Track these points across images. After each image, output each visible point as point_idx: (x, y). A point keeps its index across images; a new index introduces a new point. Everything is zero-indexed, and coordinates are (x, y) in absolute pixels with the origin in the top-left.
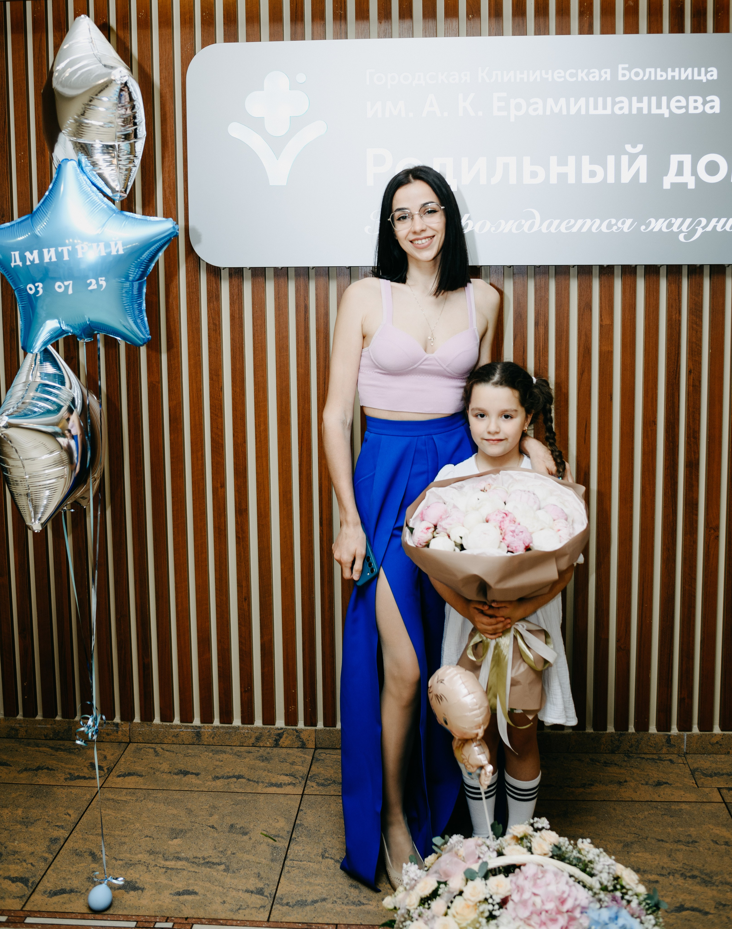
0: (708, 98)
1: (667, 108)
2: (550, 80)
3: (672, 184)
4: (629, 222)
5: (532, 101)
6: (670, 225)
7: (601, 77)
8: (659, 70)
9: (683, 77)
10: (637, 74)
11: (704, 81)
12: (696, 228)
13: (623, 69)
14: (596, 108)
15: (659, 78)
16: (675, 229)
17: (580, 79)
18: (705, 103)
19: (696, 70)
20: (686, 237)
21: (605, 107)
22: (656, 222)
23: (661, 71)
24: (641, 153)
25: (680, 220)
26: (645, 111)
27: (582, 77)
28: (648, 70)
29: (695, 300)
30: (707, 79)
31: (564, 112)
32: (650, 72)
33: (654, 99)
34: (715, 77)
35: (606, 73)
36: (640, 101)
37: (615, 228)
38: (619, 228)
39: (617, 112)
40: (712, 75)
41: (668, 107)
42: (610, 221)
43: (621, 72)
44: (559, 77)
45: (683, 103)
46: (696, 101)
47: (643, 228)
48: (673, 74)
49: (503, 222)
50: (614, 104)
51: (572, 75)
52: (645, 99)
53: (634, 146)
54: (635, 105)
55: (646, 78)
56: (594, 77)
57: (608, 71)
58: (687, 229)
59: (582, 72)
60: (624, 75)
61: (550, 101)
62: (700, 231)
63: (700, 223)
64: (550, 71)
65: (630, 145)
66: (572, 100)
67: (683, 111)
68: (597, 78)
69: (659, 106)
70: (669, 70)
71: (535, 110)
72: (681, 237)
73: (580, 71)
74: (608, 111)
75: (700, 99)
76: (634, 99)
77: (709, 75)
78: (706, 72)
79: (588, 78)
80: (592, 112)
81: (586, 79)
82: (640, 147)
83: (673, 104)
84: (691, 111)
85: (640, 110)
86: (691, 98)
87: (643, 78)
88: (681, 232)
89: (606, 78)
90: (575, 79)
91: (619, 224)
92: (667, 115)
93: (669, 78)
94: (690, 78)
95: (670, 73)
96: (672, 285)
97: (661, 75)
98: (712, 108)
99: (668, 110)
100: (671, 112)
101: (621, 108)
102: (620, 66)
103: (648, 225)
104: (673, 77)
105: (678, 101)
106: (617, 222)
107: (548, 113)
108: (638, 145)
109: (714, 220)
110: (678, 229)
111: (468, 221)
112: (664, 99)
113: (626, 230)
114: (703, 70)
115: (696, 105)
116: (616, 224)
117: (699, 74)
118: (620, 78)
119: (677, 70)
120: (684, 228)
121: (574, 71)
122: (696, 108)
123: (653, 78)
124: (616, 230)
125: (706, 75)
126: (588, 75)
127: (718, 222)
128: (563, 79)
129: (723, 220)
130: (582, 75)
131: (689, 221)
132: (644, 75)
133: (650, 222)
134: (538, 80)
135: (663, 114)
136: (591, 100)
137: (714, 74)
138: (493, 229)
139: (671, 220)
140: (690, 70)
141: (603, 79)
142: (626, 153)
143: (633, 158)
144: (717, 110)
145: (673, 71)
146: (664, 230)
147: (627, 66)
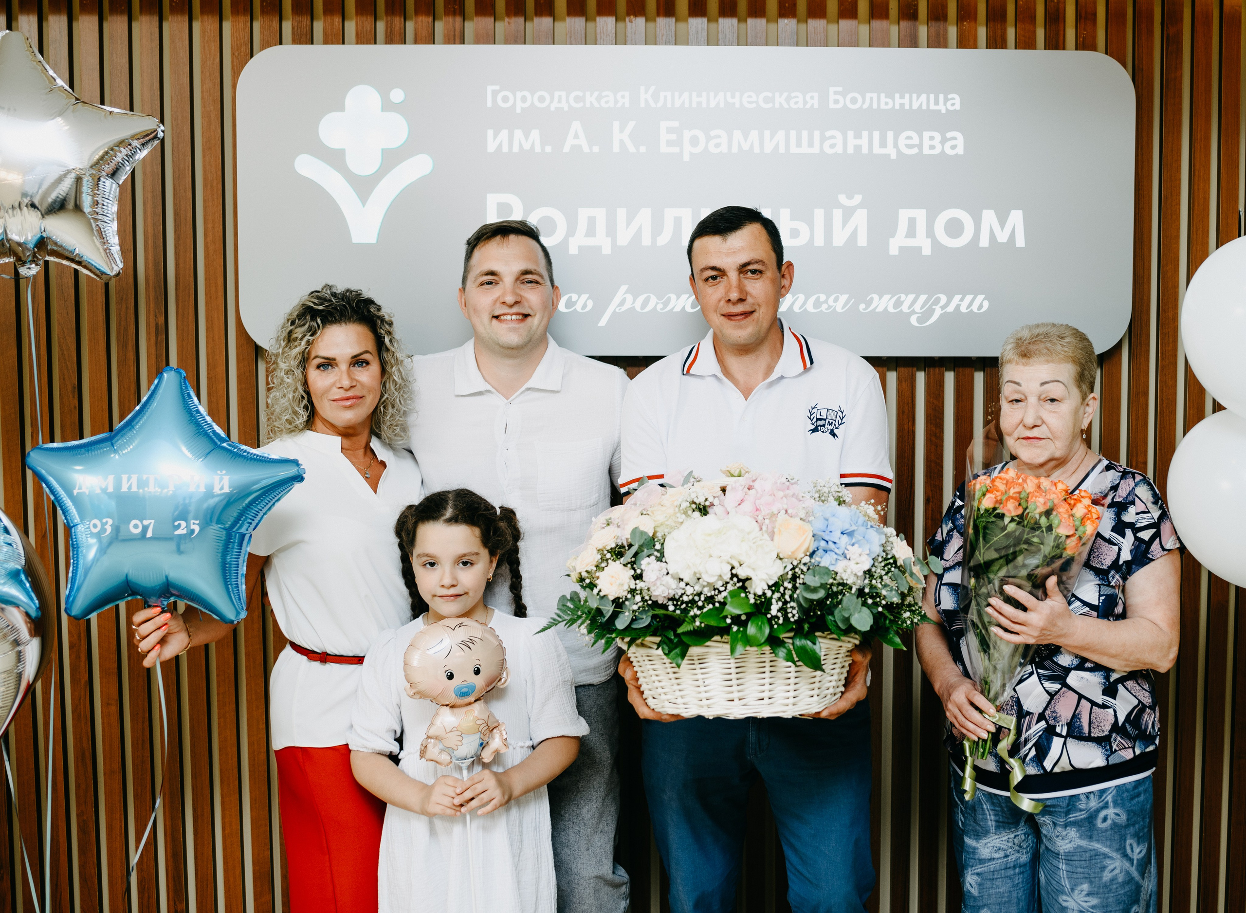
0: (949, 135)
1: (894, 147)
2: (737, 105)
3: (901, 249)
4: (843, 298)
5: (713, 133)
6: (898, 304)
7: (805, 103)
8: (883, 95)
9: (915, 106)
10: (854, 101)
11: (944, 111)
12: (934, 307)
13: (836, 93)
14: (799, 144)
15: (883, 106)
16: (905, 308)
17: (777, 106)
18: (944, 141)
19: (932, 96)
20: (919, 320)
21: (811, 144)
22: (880, 299)
23: (886, 97)
24: (860, 206)
25: (911, 297)
26: (865, 151)
27: (780, 104)
28: (868, 96)
29: (933, 403)
30: (946, 108)
31: (757, 150)
32: (871, 98)
33: (876, 135)
34: (957, 107)
35: (812, 98)
36: (858, 136)
37: (824, 307)
38: (830, 307)
39: (828, 150)
40: (953, 105)
41: (896, 145)
42: (818, 298)
43: (832, 96)
44: (750, 102)
45: (916, 140)
46: (932, 138)
47: (862, 306)
48: (902, 101)
49: (673, 297)
50: (823, 139)
51: (767, 100)
52: (865, 134)
53: (850, 197)
54: (852, 142)
55: (865, 106)
56: (796, 103)
57: (816, 95)
58: (921, 309)
59: (780, 96)
60: (836, 102)
61: (737, 135)
62: (938, 312)
63: (938, 300)
64: (738, 94)
65: (844, 196)
66: (767, 133)
67: (915, 151)
68: (801, 105)
69: (883, 144)
70: (897, 96)
71: (717, 145)
72: (913, 320)
73: (777, 94)
74: (816, 150)
75: (938, 136)
76: (851, 134)
77: (949, 103)
78: (946, 100)
79: (788, 104)
80: (794, 150)
81: (786, 106)
82: (858, 198)
83: (902, 141)
84: (926, 151)
85: (858, 148)
86: (926, 135)
87: (862, 106)
88: (913, 312)
89: (813, 104)
90: (770, 105)
91: (831, 301)
92: (894, 156)
93: (897, 107)
94: (924, 107)
95: (898, 101)
96: (904, 383)
97: (885, 103)
98: (953, 147)
99: (895, 150)
100: (899, 152)
101: (833, 146)
102: (832, 90)
103: (869, 303)
104: (902, 105)
105: (909, 138)
106: (828, 298)
107: (735, 150)
108: (856, 196)
109: (957, 298)
110: (909, 308)
111: (625, 296)
112: (890, 135)
113: (839, 309)
114: (941, 97)
115: (932, 143)
116: (826, 302)
117: (937, 103)
118: (832, 106)
119: (907, 96)
120: (917, 307)
121: (770, 95)
122: (932, 147)
123: (875, 106)
124: (826, 309)
125: (945, 104)
126: (788, 100)
127: (962, 300)
128: (754, 105)
129: (969, 298)
130: (780, 100)
131: (923, 298)
132: (864, 102)
133: (872, 299)
134: (722, 105)
135: (889, 155)
136: (793, 134)
137: (955, 102)
138: (660, 306)
139: (900, 297)
140: (924, 97)
141: (808, 106)
142: (840, 206)
143: (848, 213)
144: (960, 150)
145: (902, 97)
146: (891, 309)
147: (840, 89)
